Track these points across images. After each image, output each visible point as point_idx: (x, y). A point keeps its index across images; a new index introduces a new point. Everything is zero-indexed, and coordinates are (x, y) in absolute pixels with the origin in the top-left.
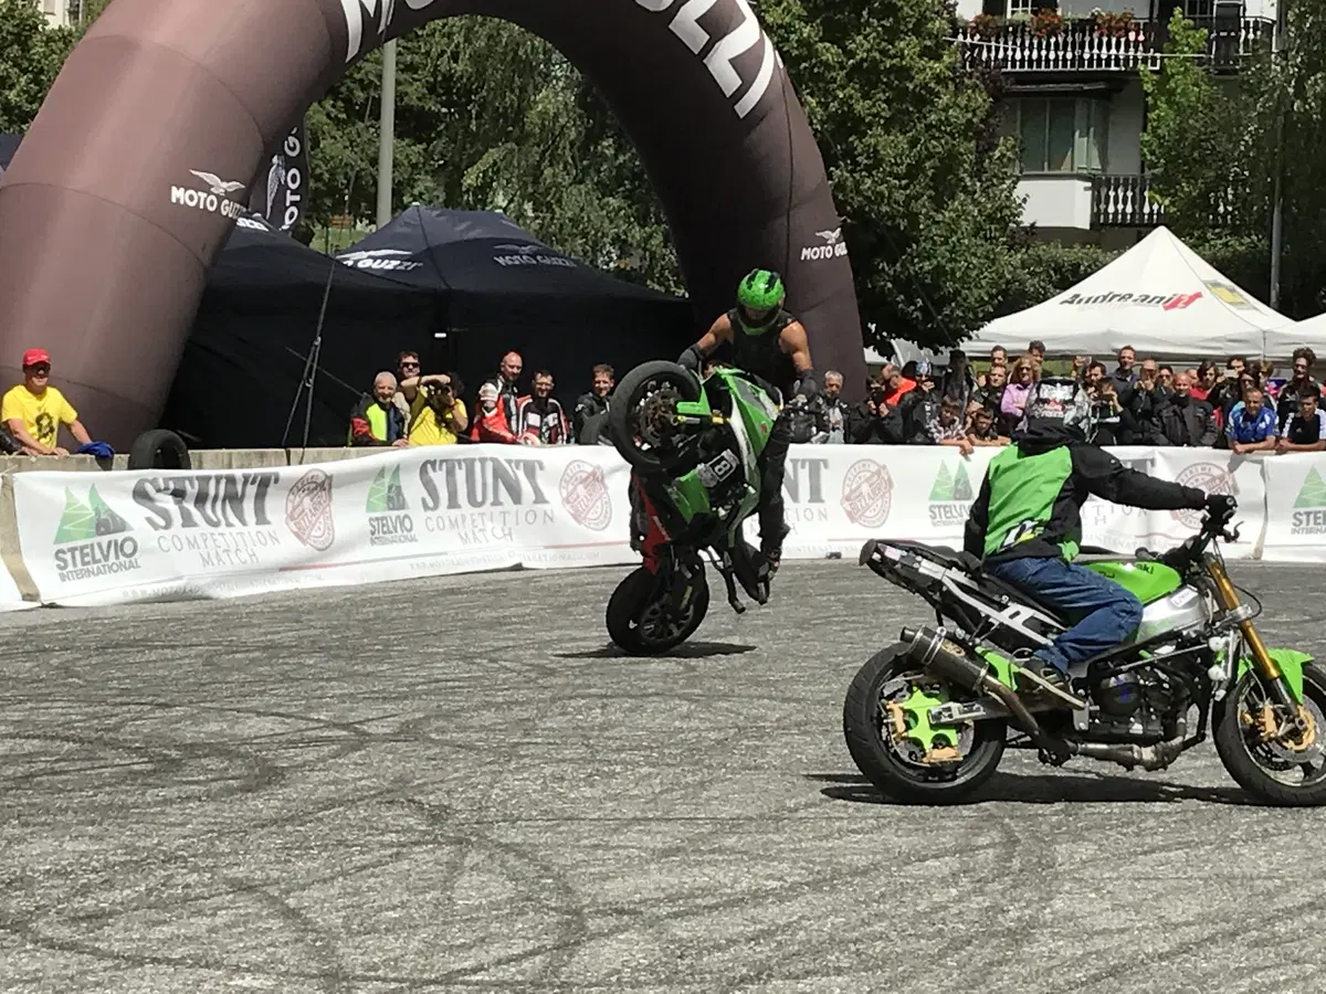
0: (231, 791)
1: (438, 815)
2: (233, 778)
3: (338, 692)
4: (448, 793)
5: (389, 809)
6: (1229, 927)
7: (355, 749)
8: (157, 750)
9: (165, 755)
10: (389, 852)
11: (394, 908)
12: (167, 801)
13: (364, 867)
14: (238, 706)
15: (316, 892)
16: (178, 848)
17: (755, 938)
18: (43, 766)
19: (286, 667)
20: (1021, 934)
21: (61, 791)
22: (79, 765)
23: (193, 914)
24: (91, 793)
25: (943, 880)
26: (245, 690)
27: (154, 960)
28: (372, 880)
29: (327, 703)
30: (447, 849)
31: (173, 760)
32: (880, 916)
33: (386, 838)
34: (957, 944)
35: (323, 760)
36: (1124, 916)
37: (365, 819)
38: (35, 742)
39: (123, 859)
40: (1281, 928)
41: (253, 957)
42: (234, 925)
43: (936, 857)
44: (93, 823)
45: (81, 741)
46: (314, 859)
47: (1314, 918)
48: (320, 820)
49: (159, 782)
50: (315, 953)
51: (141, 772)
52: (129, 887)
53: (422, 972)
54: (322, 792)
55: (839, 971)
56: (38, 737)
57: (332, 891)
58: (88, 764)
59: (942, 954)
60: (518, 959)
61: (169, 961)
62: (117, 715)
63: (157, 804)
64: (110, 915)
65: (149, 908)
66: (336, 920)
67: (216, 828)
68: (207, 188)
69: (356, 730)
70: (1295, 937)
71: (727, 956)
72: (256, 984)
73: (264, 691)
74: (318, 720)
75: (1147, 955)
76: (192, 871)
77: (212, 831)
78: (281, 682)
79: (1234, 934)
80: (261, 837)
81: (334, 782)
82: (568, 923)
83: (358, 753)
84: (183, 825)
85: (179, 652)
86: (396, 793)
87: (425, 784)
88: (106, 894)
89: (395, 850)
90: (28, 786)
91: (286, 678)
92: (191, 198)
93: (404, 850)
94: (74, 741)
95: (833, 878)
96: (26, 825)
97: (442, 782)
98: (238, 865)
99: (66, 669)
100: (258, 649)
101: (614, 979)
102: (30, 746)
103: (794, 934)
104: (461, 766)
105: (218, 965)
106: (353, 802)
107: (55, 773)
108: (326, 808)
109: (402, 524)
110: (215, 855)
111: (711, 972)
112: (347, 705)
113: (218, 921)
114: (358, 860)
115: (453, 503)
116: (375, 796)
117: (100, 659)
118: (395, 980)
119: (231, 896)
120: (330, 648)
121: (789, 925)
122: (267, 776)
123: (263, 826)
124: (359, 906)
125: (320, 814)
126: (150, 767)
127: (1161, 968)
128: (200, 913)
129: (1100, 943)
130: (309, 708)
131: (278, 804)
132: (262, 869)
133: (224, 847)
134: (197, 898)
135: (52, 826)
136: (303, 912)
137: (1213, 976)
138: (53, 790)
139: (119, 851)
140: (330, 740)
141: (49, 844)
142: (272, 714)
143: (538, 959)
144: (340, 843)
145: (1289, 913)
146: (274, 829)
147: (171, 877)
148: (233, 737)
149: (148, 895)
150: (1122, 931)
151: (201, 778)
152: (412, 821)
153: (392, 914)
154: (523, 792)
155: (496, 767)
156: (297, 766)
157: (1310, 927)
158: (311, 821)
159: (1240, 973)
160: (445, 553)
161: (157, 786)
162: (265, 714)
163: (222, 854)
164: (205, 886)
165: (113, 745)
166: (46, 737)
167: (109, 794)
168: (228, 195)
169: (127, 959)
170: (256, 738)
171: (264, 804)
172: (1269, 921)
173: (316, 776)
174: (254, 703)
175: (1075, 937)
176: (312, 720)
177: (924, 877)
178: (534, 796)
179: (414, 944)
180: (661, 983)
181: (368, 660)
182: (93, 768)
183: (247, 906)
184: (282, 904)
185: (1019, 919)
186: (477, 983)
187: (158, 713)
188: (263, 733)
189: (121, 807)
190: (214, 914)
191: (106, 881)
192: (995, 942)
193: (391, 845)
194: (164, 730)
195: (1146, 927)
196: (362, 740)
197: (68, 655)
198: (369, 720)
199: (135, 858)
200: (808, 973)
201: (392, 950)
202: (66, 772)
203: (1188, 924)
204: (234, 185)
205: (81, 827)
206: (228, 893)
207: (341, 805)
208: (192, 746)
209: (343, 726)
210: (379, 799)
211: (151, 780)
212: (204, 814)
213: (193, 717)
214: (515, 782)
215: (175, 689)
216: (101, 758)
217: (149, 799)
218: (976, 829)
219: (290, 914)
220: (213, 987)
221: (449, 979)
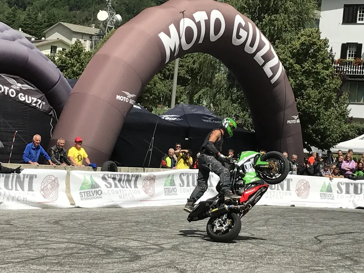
0: (127, 261)
1: (182, 271)
2: (127, 258)
3: (155, 235)
4: (186, 265)
5: (169, 269)
7: (160, 252)
8: (106, 249)
9: (108, 250)
12: (109, 263)
14: (128, 238)
18: (75, 251)
19: (141, 228)
21: (81, 258)
22: (85, 251)
24: (88, 259)
26: (130, 233)
29: (152, 238)
31: (110, 252)
35: (151, 254)
37: (162, 271)
38: (73, 244)
44: (89, 268)
45: (86, 245)
48: (150, 271)
49: (107, 257)
51: (102, 254)
54: (151, 263)
56: (73, 243)
58: (87, 251)
62: (95, 238)
63: (106, 263)
67: (122, 271)
68: (126, 96)
69: (160, 246)
73: (135, 234)
74: (150, 243)
78: (140, 232)
81: (154, 260)
84: (113, 270)
85: (113, 222)
86: (171, 265)
87: (179, 263)
90: (71, 256)
91: (142, 231)
92: (122, 98)
94: (84, 245)
96: (71, 267)
97: (184, 262)
99: (82, 225)
100: (134, 222)
102: (72, 245)
104: (188, 258)
106: (159, 266)
107: (79, 253)
108: (152, 268)
109: (174, 190)
112: (158, 239)
115: (188, 185)
116: (165, 265)
117: (91, 223)
120: (154, 223)
122: (136, 258)
125: (150, 269)
126: (104, 253)
130: (147, 239)
131: (139, 266)
135: (78, 268)
138: (78, 258)
140: (153, 249)
142: (138, 241)
148: (127, 246)
151: (118, 257)
154: (206, 267)
155: (198, 259)
156: (144, 255)
158: (148, 271)
161: (106, 259)
162: (135, 240)
165: (94, 246)
166: (76, 243)
167: (93, 260)
168: (132, 98)
170: (133, 247)
171: (135, 265)
173: (149, 258)
174: (133, 237)
176: (148, 243)
178: (209, 268)
181: (164, 227)
182: (89, 253)
187: (107, 238)
188: (135, 246)
189: (96, 264)
194: (108, 243)
196: (162, 249)
197: (83, 221)
198: (163, 244)
202: (81, 253)
204: (133, 95)
205: (85, 269)
207: (156, 267)
208: (116, 248)
209: (157, 245)
210: (166, 266)
211: (104, 257)
212: (118, 267)
213: (116, 240)
214: (204, 264)
215: (111, 232)
216: (91, 250)
217: (104, 262)
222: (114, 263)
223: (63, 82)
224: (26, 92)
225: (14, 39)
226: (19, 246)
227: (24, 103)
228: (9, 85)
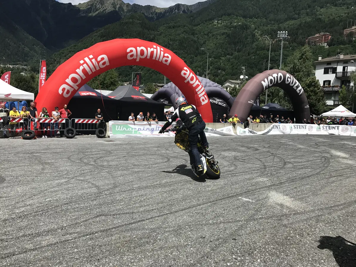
1: (272, 154)
2: (254, 150)
3: (263, 143)
4: (273, 152)
9: (248, 147)
11: (269, 161)
12: (249, 151)
15: (262, 159)
16: (250, 155)
17: (302, 165)
20: (327, 167)
23: (252, 160)
25: (319, 162)
27: (249, 163)
30: (273, 156)
32: (313, 164)
34: (320, 167)
35: (262, 149)
36: (337, 166)
37: (266, 154)
39: (246, 155)
40: (353, 168)
41: (258, 164)
43: (318, 160)
46: (262, 156)
49: (248, 149)
50: (263, 164)
52: (247, 157)
53: (272, 166)
54: (262, 151)
55: (310, 169)
57: (264, 159)
59: (319, 168)
60: (280, 165)
61: (251, 163)
62: (244, 144)
64: (245, 159)
65: (248, 159)
66: (264, 161)
67: (253, 153)
68: (251, 101)
70: (354, 169)
71: (299, 167)
72: (258, 166)
75: (340, 169)
76: (252, 157)
78: (257, 142)
79: (348, 168)
82: (284, 163)
84: (250, 153)
85: (248, 139)
86: (268, 152)
87: (271, 151)
93: (270, 156)
95: (308, 161)
96: (238, 152)
99: (239, 140)
101: (289, 168)
102: (237, 146)
103: (305, 165)
104: (274, 150)
105: (255, 164)
106: (265, 152)
113: (254, 161)
114: (266, 157)
117: (242, 140)
118: (270, 166)
120: (262, 140)
122: (257, 150)
123: (257, 154)
124: (266, 160)
127: (341, 171)
129: (335, 168)
132: (258, 157)
133: (254, 155)
137: (346, 172)
140: (262, 147)
141: (240, 154)
142: (257, 145)
143: (282, 166)
144: (264, 155)
145: (354, 167)
147: (250, 157)
148: (254, 146)
151: (251, 149)
152: (270, 154)
154: (280, 152)
155: (277, 150)
156: (260, 149)
158: (261, 153)
159: (349, 172)
168: (253, 102)
170: (256, 147)
171: (257, 152)
172: (352, 167)
174: (255, 144)
175: (332, 167)
176: (260, 145)
179: (271, 164)
180: (293, 168)
183: (257, 160)
186: (277, 167)
187: (247, 144)
191: (245, 157)
192: (324, 167)
193: (268, 156)
196: (265, 147)
200: (307, 169)
201: (269, 164)
206: (255, 159)
208: (250, 147)
213: (250, 145)
215: (248, 142)
218: (322, 158)
219: (260, 161)
220: (255, 166)
221: (274, 167)
222: (251, 151)
223: (231, 98)
224: (220, 102)
225: (217, 87)
226: (222, 146)
227: (220, 105)
228: (215, 100)
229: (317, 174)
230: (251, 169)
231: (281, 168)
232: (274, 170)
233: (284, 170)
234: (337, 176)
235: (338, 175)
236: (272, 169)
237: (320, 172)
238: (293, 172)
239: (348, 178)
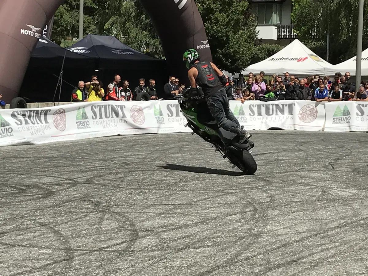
0: (40, 198)
1: (97, 204)
2: (40, 194)
3: (69, 170)
4: (100, 198)
5: (83, 203)
6: (315, 233)
7: (74, 186)
8: (19, 187)
9: (21, 188)
10: (84, 214)
11: (85, 230)
12: (21, 201)
13: (77, 219)
14: (41, 174)
15: (63, 226)
16: (25, 214)
17: (185, 237)
19: (55, 163)
20: (258, 236)
23: (29, 232)
25: (237, 221)
26: (44, 170)
27: (18, 245)
28: (79, 222)
29: (66, 173)
30: (100, 213)
31: (23, 190)
32: (219, 231)
33: (83, 211)
34: (241, 238)
35: (65, 189)
36: (286, 230)
37: (77, 205)
39: (9, 217)
40: (329, 233)
41: (46, 244)
42: (41, 235)
43: (235, 214)
46: (63, 217)
47: (339, 230)
48: (64, 206)
50: (63, 243)
51: (14, 193)
52: (11, 225)
53: (93, 248)
54: (65, 198)
55: (208, 246)
57: (68, 226)
59: (237, 241)
60: (119, 244)
61: (22, 246)
62: (7, 177)
63: (19, 202)
64: (6, 233)
65: (17, 231)
66: (69, 233)
67: (35, 208)
68: (31, 30)
69: (74, 180)
70: (333, 236)
71: (177, 242)
72: (47, 252)
73: (48, 170)
74: (64, 178)
75: (293, 241)
76: (28, 220)
77: (34, 209)
78: (53, 167)
79: (316, 235)
80: (48, 211)
81: (68, 195)
82: (133, 234)
83: (75, 187)
84: (25, 208)
85: (24, 159)
86: (85, 198)
87: (93, 196)
88: (5, 227)
89: (85, 214)
91: (54, 166)
92: (26, 32)
93: (88, 214)
95: (206, 221)
97: (98, 195)
98: (41, 218)
100: (47, 158)
101: (146, 249)
103: (196, 236)
104: (103, 190)
105: (36, 246)
106: (74, 201)
108: (66, 203)
109: (86, 123)
110: (35, 216)
111: (173, 247)
112: (72, 174)
113: (36, 234)
114: (75, 217)
115: (101, 117)
116: (79, 199)
117: (3, 161)
118: (85, 250)
119: (40, 227)
120: (67, 158)
121: (194, 234)
122: (49, 194)
123: (48, 208)
124: (75, 230)
125: (64, 204)
126: (16, 191)
127: (297, 244)
128: (31, 232)
129: (280, 238)
130: (61, 175)
131: (53, 202)
132: (48, 220)
133: (37, 214)
134: (30, 228)
136: (60, 232)
137: (311, 246)
139: (8, 215)
140: (67, 184)
142: (51, 177)
143: (125, 244)
144: (70, 212)
145: (332, 229)
146: (51, 208)
147: (23, 222)
148: (40, 183)
149: (17, 227)
150: (286, 234)
151: (31, 194)
152: (90, 206)
153: (84, 232)
154: (121, 198)
155: (113, 191)
156: (58, 191)
157: (338, 233)
158: (62, 206)
159: (318, 246)
160: (98, 131)
161: (19, 197)
162: (49, 176)
163: (37, 216)
164: (32, 224)
165: (6, 185)
167: (5, 199)
168: (37, 31)
169: (11, 245)
170: (46, 183)
171: (49, 202)
172: (326, 231)
173: (63, 194)
174: (46, 173)
175: (272, 236)
176: (62, 178)
177: (231, 220)
178: (124, 199)
179: (91, 240)
180: (159, 250)
181: (77, 161)
183: (44, 230)
184: (54, 229)
185: (258, 231)
186: (108, 251)
187: (19, 176)
188: (48, 182)
189: (9, 203)
190: (35, 232)
191: (5, 223)
192: (251, 238)
193: (84, 213)
194: (20, 181)
195: (292, 233)
196: (76, 183)
198: (78, 178)
199: (13, 217)
200: (200, 247)
201: (85, 242)
203: (304, 232)
204: (38, 29)
206: (39, 226)
207: (70, 202)
208: (29, 186)
209: (70, 180)
210: (81, 200)
211: (17, 195)
212: (32, 204)
213: (29, 177)
214: (118, 195)
215: (24, 169)
216: (3, 189)
217: (17, 201)
218: (246, 207)
219: (56, 232)
220: (35, 253)
221: (100, 250)
222: (28, 200)
229: (229, 263)
230: (22, 267)
231: (121, 254)
232: (98, 264)
233: (130, 258)
234: (283, 264)
235: (289, 259)
236: (91, 261)
237: (237, 255)
238: (158, 262)
239: (314, 266)
